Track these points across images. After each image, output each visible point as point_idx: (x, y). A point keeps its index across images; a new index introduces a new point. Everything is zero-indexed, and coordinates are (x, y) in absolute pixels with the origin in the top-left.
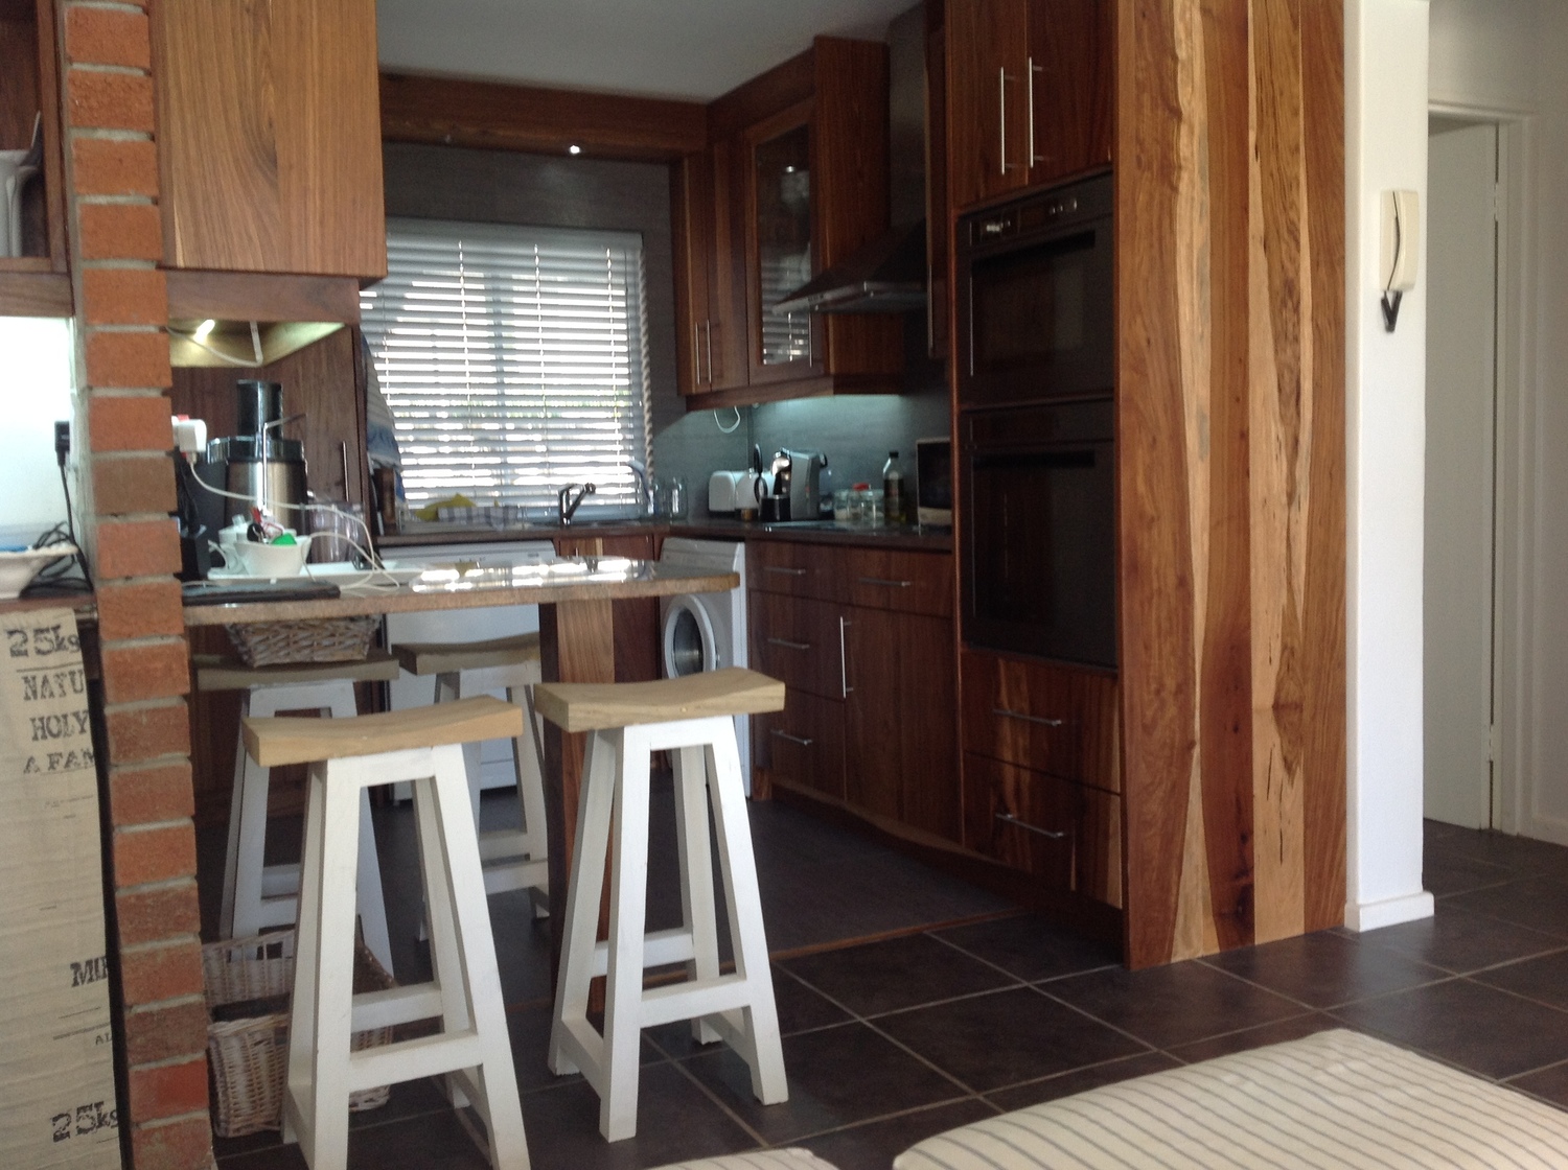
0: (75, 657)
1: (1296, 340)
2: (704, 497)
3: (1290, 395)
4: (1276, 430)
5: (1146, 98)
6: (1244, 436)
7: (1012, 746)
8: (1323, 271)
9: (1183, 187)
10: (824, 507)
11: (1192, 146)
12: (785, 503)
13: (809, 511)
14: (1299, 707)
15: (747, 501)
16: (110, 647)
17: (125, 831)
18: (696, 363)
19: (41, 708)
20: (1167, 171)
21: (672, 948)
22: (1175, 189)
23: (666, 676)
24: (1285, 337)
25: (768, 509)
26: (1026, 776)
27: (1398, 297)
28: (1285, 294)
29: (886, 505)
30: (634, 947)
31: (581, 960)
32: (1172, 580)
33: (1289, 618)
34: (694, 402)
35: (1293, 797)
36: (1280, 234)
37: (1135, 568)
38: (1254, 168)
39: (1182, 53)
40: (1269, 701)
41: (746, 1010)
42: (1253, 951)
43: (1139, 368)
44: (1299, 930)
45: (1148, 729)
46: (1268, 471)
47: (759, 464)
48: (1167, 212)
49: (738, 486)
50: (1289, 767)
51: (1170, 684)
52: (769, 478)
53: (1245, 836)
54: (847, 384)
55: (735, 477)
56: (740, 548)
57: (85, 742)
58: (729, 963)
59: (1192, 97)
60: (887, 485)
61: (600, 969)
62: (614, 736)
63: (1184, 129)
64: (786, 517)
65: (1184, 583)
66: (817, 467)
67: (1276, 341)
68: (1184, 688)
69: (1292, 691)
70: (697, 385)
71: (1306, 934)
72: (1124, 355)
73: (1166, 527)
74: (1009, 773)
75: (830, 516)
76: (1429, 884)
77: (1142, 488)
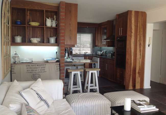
0: (59, 65)
1: (141, 47)
2: (97, 53)
3: (140, 51)
4: (139, 53)
5: (129, 32)
6: (136, 54)
7: (118, 74)
8: (144, 43)
9: (132, 37)
10: (106, 55)
11: (133, 34)
12: (103, 55)
13: (105, 55)
14: (140, 73)
15: (100, 54)
16: (61, 65)
17: (61, 75)
18: (96, 43)
19: (57, 68)
20: (131, 36)
21: (92, 85)
22: (131, 37)
23: (92, 68)
24: (140, 47)
25: (101, 55)
26: (119, 76)
27: (149, 45)
28: (140, 44)
29: (111, 55)
30: (90, 85)
31: (86, 85)
32: (130, 63)
33: (140, 67)
34: (96, 46)
35: (139, 79)
36: (140, 40)
37: (127, 62)
38: (138, 36)
39: (133, 28)
40: (138, 72)
41: (97, 89)
42: (135, 89)
43: (128, 49)
44: (139, 88)
45: (128, 73)
46: (138, 56)
47: (101, 51)
48: (131, 39)
49: (99, 53)
50: (139, 77)
51: (130, 70)
52: (102, 52)
53: (135, 81)
54: (108, 46)
55: (99, 52)
56: (99, 58)
57: (59, 70)
58: (96, 86)
59: (133, 31)
60: (111, 54)
61: (87, 86)
62: (89, 72)
63: (132, 33)
64: (103, 56)
65: (131, 64)
66: (106, 52)
67: (139, 47)
68: (131, 71)
69: (139, 71)
70: (96, 45)
71: (140, 89)
72: (127, 48)
73: (130, 60)
74: (118, 76)
75: (107, 56)
76: (150, 86)
77: (128, 57)
